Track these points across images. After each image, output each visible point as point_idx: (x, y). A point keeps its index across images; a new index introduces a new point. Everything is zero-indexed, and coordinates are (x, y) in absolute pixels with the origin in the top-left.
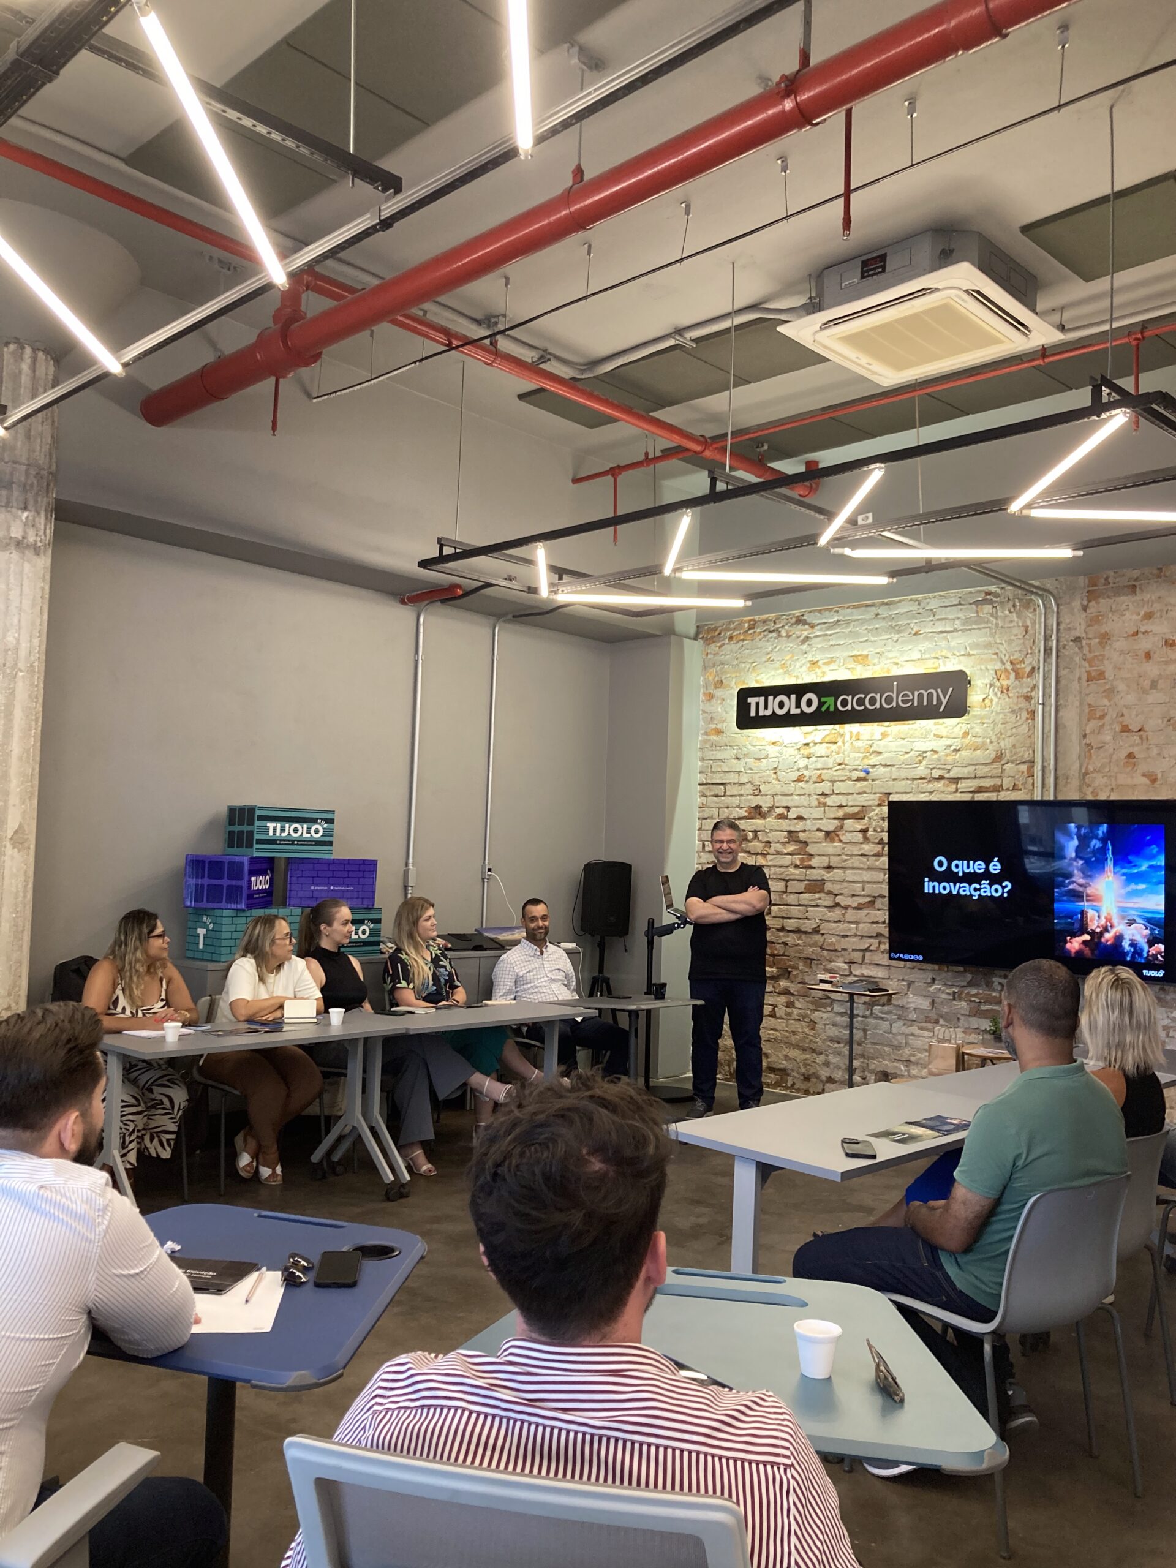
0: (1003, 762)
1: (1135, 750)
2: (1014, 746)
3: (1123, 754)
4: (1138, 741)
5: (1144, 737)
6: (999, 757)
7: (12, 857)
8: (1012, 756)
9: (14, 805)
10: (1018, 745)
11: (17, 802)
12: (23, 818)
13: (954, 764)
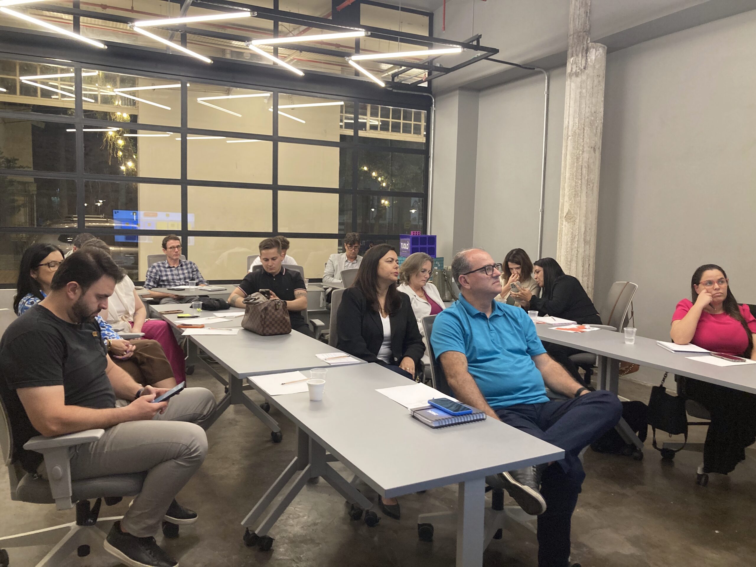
7: (565, 226)
9: (566, 201)
11: (568, 200)
12: (571, 207)
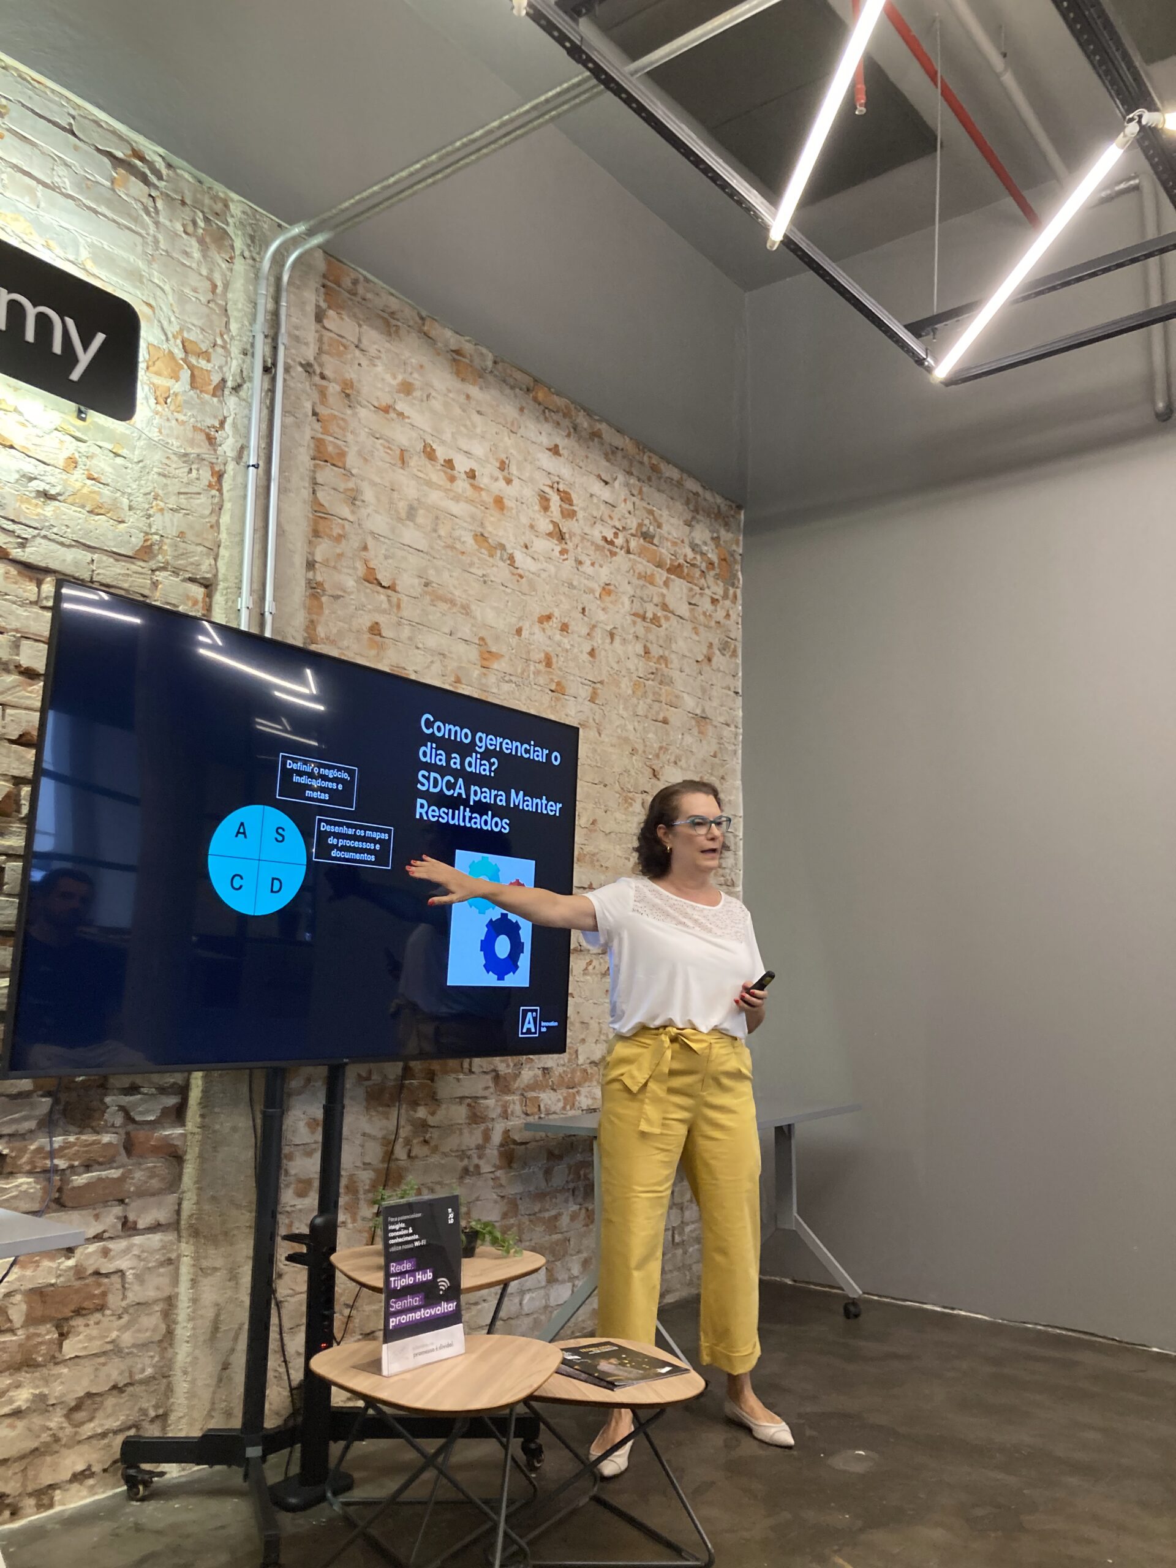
0: (153, 564)
1: (382, 619)
2: (181, 535)
3: (365, 621)
4: (385, 605)
5: (394, 600)
6: (146, 551)
8: (177, 557)
10: (190, 536)
13: (41, 531)
